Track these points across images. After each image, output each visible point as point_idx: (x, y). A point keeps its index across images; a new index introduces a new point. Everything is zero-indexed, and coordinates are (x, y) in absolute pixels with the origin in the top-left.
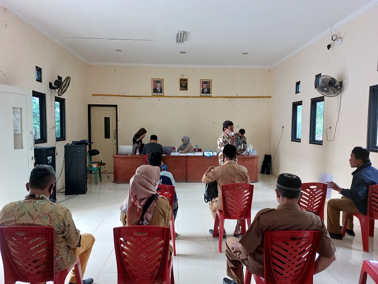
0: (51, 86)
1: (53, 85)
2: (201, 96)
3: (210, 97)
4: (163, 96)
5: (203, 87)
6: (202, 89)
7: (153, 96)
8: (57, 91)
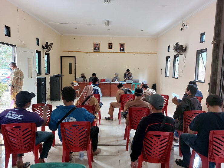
0: (43, 48)
1: (44, 47)
2: (119, 52)
3: (124, 53)
4: (99, 52)
5: (120, 47)
6: (120, 48)
7: (94, 52)
8: (46, 50)
